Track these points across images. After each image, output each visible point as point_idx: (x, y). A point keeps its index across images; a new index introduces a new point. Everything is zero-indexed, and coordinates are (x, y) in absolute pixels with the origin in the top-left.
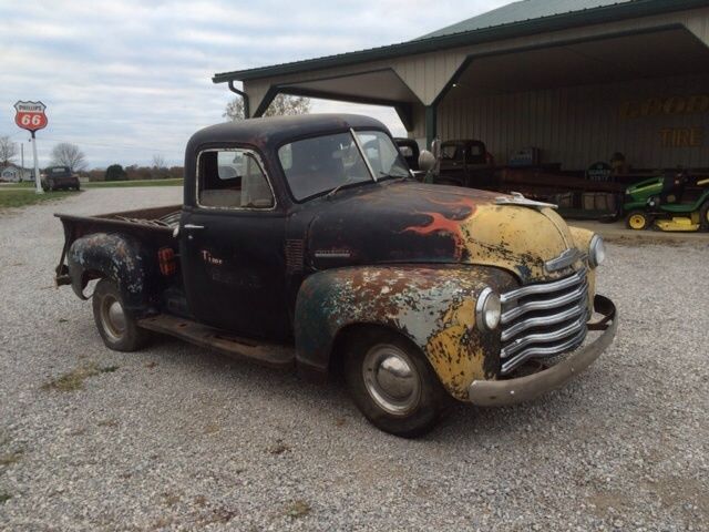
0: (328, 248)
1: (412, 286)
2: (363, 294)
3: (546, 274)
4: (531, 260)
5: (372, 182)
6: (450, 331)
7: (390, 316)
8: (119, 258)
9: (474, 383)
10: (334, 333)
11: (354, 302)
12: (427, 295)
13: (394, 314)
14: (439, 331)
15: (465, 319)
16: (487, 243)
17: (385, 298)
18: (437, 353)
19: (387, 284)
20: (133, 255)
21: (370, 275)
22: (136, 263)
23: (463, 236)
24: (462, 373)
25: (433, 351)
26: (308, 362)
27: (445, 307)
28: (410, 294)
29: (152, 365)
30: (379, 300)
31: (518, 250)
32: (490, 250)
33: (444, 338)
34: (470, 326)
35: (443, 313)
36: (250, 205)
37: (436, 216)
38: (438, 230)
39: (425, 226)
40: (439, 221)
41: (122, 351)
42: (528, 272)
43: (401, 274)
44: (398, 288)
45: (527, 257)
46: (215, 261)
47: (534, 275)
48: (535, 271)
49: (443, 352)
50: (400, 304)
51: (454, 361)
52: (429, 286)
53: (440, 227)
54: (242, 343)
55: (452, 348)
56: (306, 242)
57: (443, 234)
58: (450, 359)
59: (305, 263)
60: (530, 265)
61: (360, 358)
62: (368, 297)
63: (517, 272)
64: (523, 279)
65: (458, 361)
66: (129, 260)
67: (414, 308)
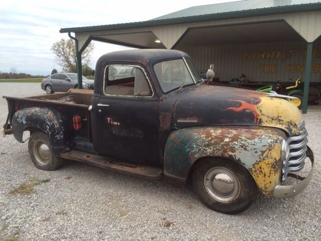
0: (185, 118)
1: (243, 138)
2: (213, 142)
3: (298, 131)
4: (292, 124)
5: (194, 84)
6: (266, 161)
7: (230, 153)
8: (50, 122)
9: (276, 187)
10: (192, 162)
11: (208, 146)
12: (253, 143)
13: (232, 152)
14: (260, 161)
15: (275, 155)
16: (271, 116)
17: (227, 144)
18: (258, 172)
19: (227, 137)
20: (58, 120)
21: (215, 132)
22: (60, 124)
23: (258, 112)
24: (270, 182)
25: (255, 171)
26: (173, 176)
27: (264, 149)
28: (243, 142)
29: (69, 178)
30: (223, 145)
31: (286, 120)
32: (273, 119)
33: (263, 165)
34: (278, 159)
35: (263, 152)
36: (139, 95)
37: (242, 102)
38: (245, 109)
39: (238, 107)
40: (245, 105)
41: (48, 170)
42: (291, 130)
43: (234, 132)
44: (235, 138)
45: (290, 123)
46: (115, 123)
47: (293, 132)
48: (294, 130)
49: (261, 171)
50: (236, 147)
51: (267, 176)
52: (253, 138)
54: (127, 166)
55: (266, 170)
56: (172, 115)
57: (248, 111)
58: (265, 175)
59: (172, 125)
60: (291, 127)
62: (216, 143)
63: (286, 130)
64: (290, 134)
65: (269, 177)
66: (56, 122)
67: (245, 149)
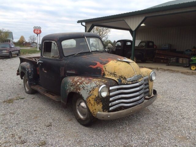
0: (70, 70)
1: (84, 83)
2: (73, 84)
3: (126, 82)
4: (122, 78)
5: (90, 52)
6: (92, 97)
7: (79, 91)
8: (27, 69)
9: (98, 113)
11: (71, 86)
12: (87, 86)
13: (79, 90)
14: (89, 97)
15: (96, 94)
16: (110, 72)
17: (78, 86)
18: (89, 103)
19: (79, 82)
20: (31, 69)
21: (76, 79)
22: (32, 71)
23: (104, 69)
24: (95, 109)
25: (88, 102)
26: (63, 102)
27: (91, 90)
28: (83, 85)
29: (34, 98)
30: (77, 86)
31: (119, 75)
32: (111, 74)
33: (90, 98)
34: (97, 96)
35: (90, 91)
36: (53, 57)
37: (98, 63)
38: (97, 67)
39: (95, 66)
40: (99, 64)
41: (28, 94)
42: (121, 81)
43: (83, 79)
44: (81, 83)
45: (121, 77)
46: (45, 71)
47: (123, 82)
48: (123, 81)
49: (90, 102)
50: (81, 87)
51: (93, 105)
52: (89, 83)
53: (98, 66)
54: (52, 95)
55: (92, 102)
56: (65, 68)
57: (99, 68)
58: (92, 105)
60: (122, 79)
61: (75, 102)
62: (75, 85)
63: (117, 81)
64: (119, 83)
65: (94, 106)
66: (30, 69)
67: (84, 89)
